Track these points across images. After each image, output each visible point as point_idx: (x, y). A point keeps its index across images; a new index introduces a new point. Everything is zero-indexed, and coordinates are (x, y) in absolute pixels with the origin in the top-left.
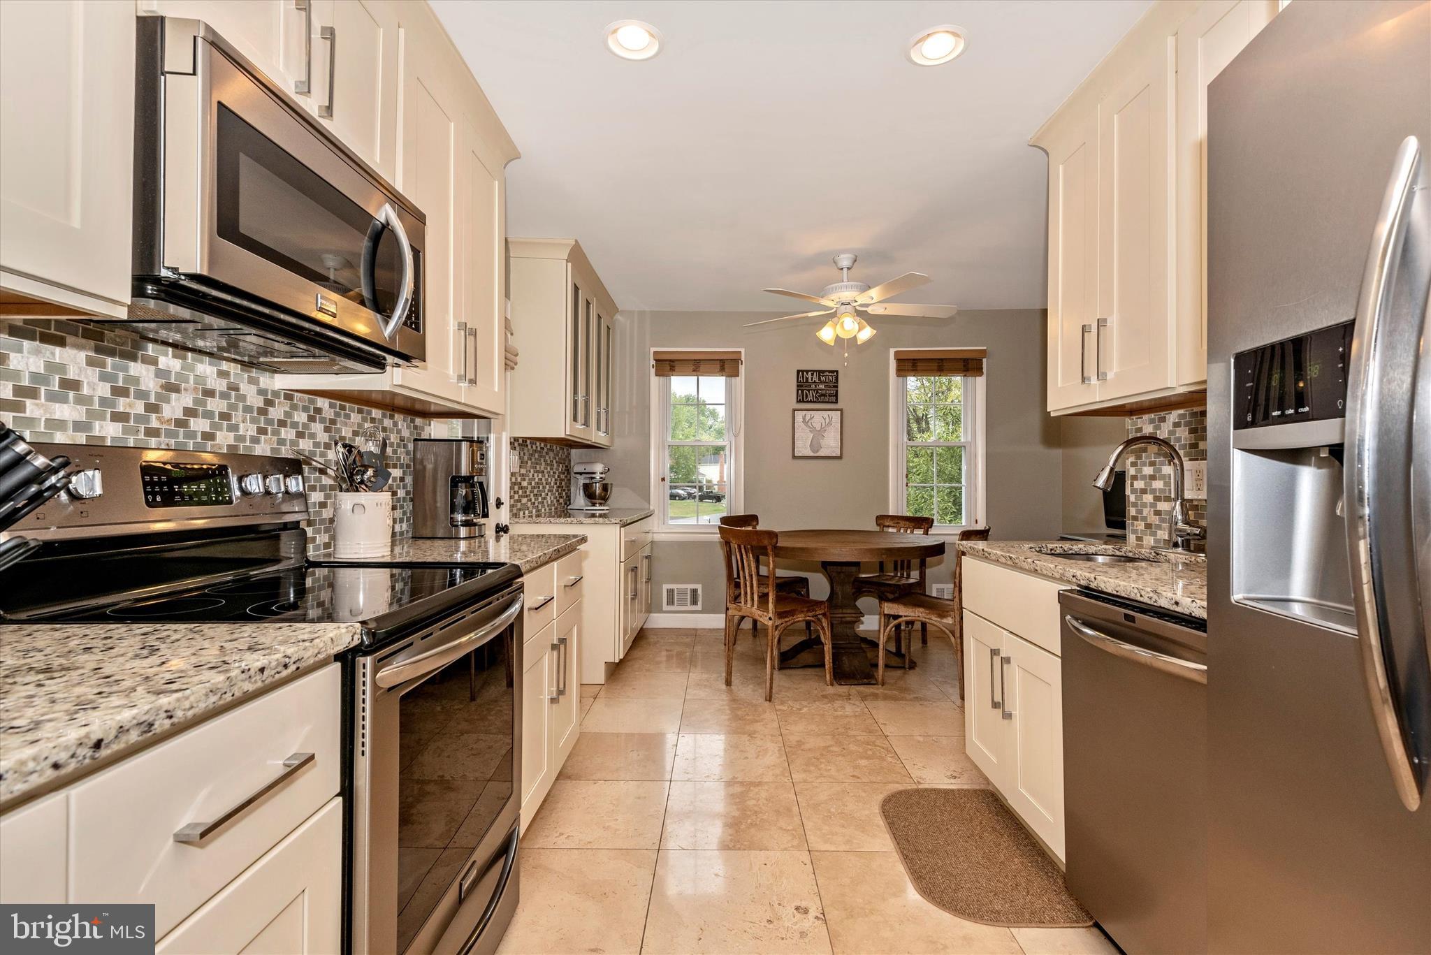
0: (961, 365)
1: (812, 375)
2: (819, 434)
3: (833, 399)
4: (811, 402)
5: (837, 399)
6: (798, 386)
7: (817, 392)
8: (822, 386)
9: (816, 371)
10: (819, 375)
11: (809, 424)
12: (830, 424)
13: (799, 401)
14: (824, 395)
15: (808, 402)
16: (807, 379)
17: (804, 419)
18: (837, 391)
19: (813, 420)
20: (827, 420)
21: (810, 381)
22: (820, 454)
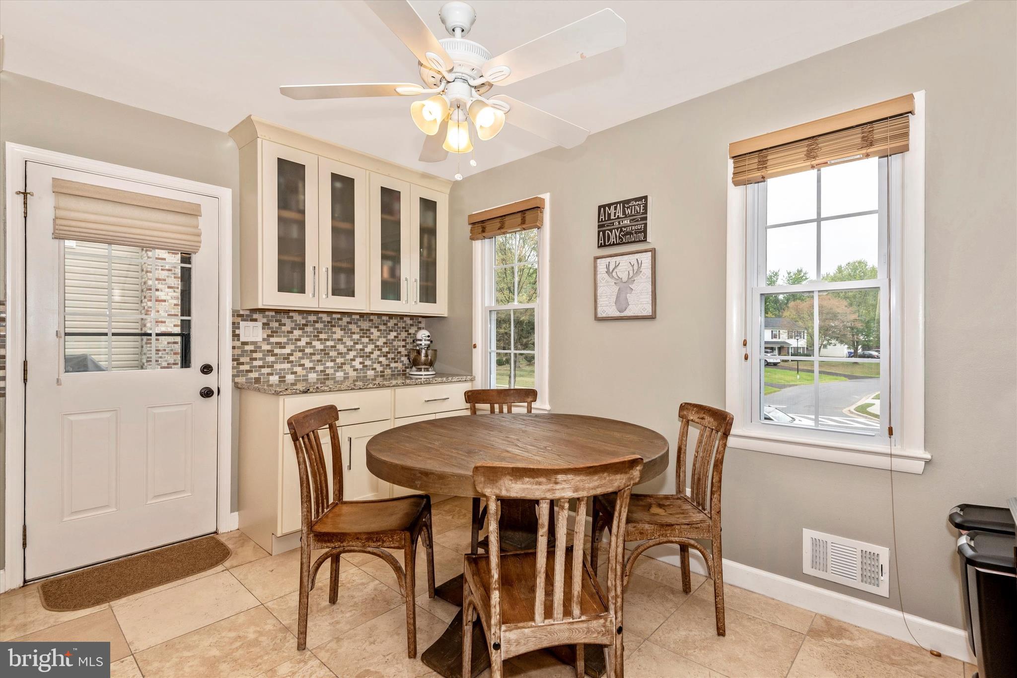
0: (856, 137)
1: (615, 208)
2: (624, 287)
3: (641, 235)
4: (614, 244)
5: (645, 237)
6: (599, 226)
7: (621, 231)
8: (627, 222)
9: (619, 203)
10: (624, 207)
11: (614, 274)
12: (639, 271)
13: (600, 246)
14: (630, 233)
15: (610, 245)
16: (609, 215)
17: (608, 267)
18: (646, 225)
19: (619, 268)
20: (636, 267)
21: (612, 217)
22: (627, 313)
